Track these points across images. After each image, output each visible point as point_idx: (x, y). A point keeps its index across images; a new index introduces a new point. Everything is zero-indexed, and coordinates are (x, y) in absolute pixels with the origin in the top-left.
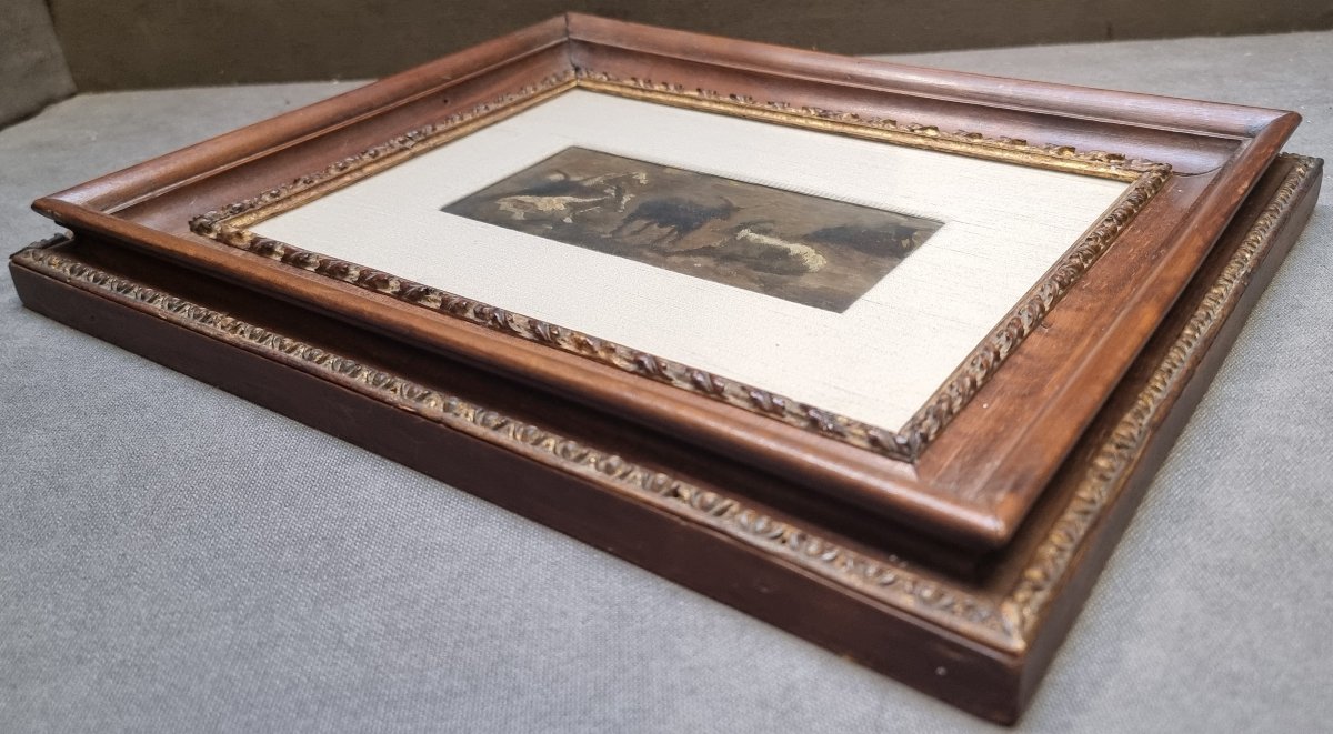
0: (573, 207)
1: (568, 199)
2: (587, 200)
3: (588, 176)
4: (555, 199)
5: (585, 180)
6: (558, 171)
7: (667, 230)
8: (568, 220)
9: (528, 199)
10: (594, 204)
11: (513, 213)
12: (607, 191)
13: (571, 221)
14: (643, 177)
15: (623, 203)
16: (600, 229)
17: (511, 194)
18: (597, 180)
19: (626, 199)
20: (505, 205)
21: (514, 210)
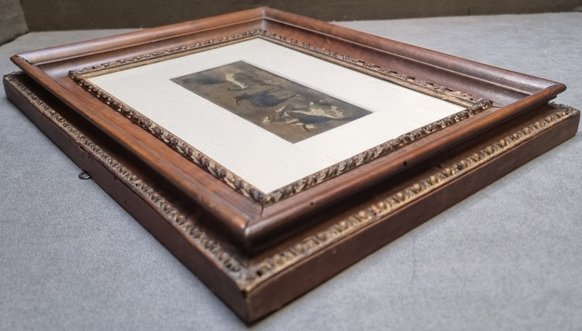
0: (307, 110)
1: (308, 113)
2: (299, 112)
3: (293, 125)
4: (315, 114)
5: (296, 122)
6: (307, 130)
7: (272, 94)
8: (312, 103)
9: (328, 116)
10: (296, 109)
11: (337, 110)
12: (288, 115)
13: (311, 103)
14: (266, 120)
15: (283, 108)
16: (300, 98)
17: (336, 119)
18: (290, 122)
19: (281, 110)
20: (340, 115)
21: (336, 111)
